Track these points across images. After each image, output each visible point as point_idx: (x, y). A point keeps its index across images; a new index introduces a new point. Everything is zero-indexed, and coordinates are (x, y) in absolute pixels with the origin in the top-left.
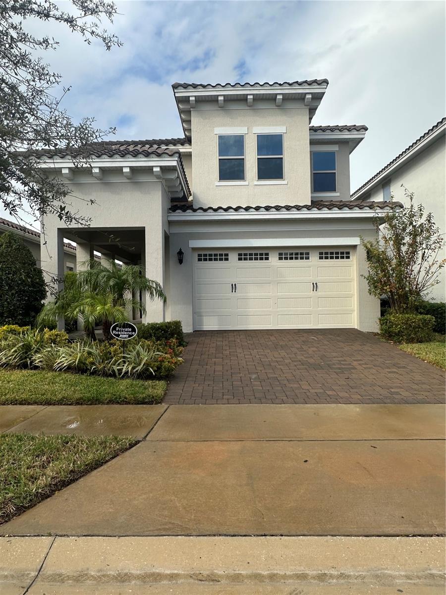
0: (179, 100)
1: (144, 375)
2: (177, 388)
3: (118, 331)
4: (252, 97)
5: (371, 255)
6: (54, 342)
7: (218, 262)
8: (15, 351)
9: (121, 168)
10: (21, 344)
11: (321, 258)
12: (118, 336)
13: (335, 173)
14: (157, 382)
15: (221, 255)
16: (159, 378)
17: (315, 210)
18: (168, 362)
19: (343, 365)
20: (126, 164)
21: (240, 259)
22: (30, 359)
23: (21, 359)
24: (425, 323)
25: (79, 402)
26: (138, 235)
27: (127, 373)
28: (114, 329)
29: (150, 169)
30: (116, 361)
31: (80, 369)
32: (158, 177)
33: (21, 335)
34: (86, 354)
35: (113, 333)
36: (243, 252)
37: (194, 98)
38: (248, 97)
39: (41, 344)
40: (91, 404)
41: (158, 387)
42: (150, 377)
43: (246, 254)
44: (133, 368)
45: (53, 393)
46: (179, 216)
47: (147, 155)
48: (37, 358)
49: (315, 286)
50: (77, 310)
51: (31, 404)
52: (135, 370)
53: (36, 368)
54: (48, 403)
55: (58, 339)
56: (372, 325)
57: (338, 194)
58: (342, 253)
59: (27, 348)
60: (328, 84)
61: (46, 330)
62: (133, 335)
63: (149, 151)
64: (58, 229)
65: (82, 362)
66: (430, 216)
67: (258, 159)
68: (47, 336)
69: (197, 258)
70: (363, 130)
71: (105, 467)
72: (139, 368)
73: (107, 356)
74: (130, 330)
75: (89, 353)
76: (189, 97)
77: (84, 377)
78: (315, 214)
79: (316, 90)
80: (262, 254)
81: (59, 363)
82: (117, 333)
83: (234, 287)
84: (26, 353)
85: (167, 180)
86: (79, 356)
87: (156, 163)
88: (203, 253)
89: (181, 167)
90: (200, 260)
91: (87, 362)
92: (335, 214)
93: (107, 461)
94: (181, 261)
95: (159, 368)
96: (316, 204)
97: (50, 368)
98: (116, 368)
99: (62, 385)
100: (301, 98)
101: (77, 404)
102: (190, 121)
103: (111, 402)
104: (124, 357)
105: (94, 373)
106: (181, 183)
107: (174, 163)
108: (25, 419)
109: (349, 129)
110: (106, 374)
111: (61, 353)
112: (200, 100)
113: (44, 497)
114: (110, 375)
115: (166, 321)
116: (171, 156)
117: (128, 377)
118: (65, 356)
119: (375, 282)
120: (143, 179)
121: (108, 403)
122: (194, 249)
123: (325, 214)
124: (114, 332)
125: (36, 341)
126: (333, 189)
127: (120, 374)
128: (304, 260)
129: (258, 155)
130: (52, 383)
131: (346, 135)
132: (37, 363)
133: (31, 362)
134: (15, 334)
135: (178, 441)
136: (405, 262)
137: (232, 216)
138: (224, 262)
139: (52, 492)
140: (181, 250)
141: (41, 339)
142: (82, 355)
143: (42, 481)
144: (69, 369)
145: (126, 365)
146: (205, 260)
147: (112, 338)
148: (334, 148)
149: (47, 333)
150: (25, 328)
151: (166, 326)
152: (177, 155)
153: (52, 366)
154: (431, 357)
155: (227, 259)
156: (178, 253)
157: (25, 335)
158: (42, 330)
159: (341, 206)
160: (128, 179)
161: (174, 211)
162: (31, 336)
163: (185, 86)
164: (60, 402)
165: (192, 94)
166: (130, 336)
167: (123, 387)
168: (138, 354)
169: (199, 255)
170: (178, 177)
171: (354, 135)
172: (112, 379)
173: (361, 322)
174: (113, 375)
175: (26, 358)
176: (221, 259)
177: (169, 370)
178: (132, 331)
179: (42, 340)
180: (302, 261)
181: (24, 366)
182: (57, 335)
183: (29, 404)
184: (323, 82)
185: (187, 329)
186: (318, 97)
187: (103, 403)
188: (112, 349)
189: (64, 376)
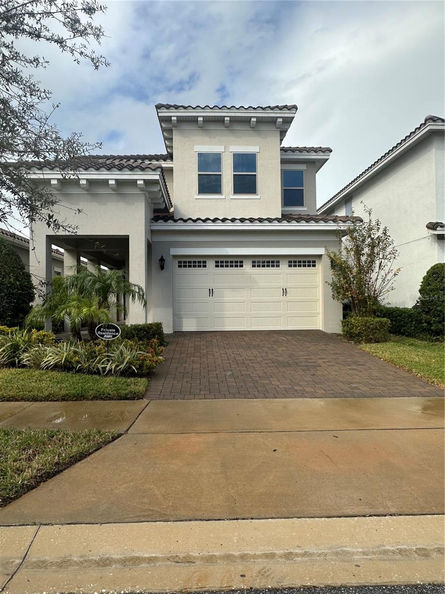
0: (162, 120)
1: (127, 373)
2: (158, 385)
3: (103, 331)
4: (228, 119)
5: (335, 264)
6: (42, 342)
7: (197, 268)
8: (4, 351)
9: (107, 180)
10: (10, 344)
11: (290, 266)
12: (103, 336)
13: (303, 190)
14: (139, 379)
15: (199, 262)
16: (141, 375)
17: (285, 223)
18: (150, 360)
19: (309, 362)
20: (112, 177)
21: (217, 266)
22: (18, 358)
23: (9, 358)
24: (382, 325)
25: (64, 399)
26: (122, 242)
27: (110, 370)
28: (99, 329)
29: (133, 183)
30: (100, 360)
31: (66, 367)
32: (142, 189)
33: (10, 336)
34: (71, 353)
35: (97, 334)
36: (220, 260)
37: (175, 118)
38: (225, 119)
39: (29, 344)
40: (76, 400)
41: (140, 384)
42: (133, 374)
43: (223, 262)
44: (117, 366)
45: (40, 390)
46: (161, 226)
47: (132, 168)
48: (25, 357)
49: (285, 292)
50: (64, 312)
51: (19, 401)
52: (118, 368)
53: (24, 366)
54: (35, 399)
55: (45, 340)
56: (336, 327)
57: (306, 209)
58: (309, 262)
59: (15, 348)
60: (297, 109)
61: (34, 330)
62: (116, 336)
63: (133, 165)
64: (47, 236)
65: (68, 361)
66: (385, 230)
67: (234, 175)
68: (34, 336)
69: (177, 264)
70: (328, 152)
71: (89, 459)
72: (122, 366)
73: (92, 355)
74: (114, 330)
75: (75, 353)
76: (171, 116)
77: (69, 374)
78: (285, 226)
79: (287, 114)
80: (237, 262)
81: (46, 362)
82: (102, 333)
83: (211, 292)
84: (14, 352)
85: (150, 192)
86: (65, 355)
87: (140, 177)
88: (183, 260)
89: (163, 181)
90: (180, 266)
91: (73, 361)
92: (303, 226)
93: (91, 454)
94: (162, 267)
95: (141, 366)
96: (286, 217)
97: (38, 366)
98: (100, 366)
99: (48, 383)
100: (273, 121)
101: (63, 400)
102: (172, 139)
103: (95, 398)
104: (108, 356)
105: (80, 371)
106: (163, 196)
107: (157, 177)
108: (12, 415)
109: (316, 150)
110: (90, 372)
111: (48, 352)
112: (181, 120)
113: (30, 488)
114: (95, 373)
115: (148, 323)
116: (154, 170)
117: (112, 375)
118: (51, 355)
119: (338, 288)
120: (128, 191)
121: (92, 399)
122: (175, 257)
123: (294, 226)
124: (99, 332)
125: (24, 341)
126: (302, 204)
127: (104, 372)
128: (275, 268)
129: (234, 172)
130: (39, 381)
131: (313, 156)
132: (25, 362)
133: (19, 362)
134: (4, 335)
135: (158, 433)
136: (365, 270)
137: (210, 226)
138: (202, 268)
139: (38, 484)
140: (162, 257)
141: (29, 339)
142: (68, 354)
143: (28, 473)
144: (56, 367)
145: (109, 364)
146: (185, 266)
147: (97, 338)
148: (302, 167)
149: (35, 334)
150: (14, 329)
151: (148, 328)
152: (160, 170)
153: (39, 365)
154: (387, 355)
155: (205, 266)
156: (159, 260)
157: (13, 335)
158: (30, 331)
159: (308, 219)
160: (114, 190)
161: (156, 221)
162: (20, 337)
163: (168, 107)
164: (47, 399)
165: (174, 114)
166: (114, 336)
167: (106, 384)
168: (121, 353)
169: (180, 262)
170: (160, 190)
171: (320, 156)
172: (97, 377)
173: (325, 324)
174: (98, 373)
175: (14, 357)
176: (200, 266)
177: (150, 368)
178: (116, 332)
179: (30, 341)
180: (273, 268)
181: (12, 365)
182: (44, 336)
183: (17, 400)
184: (293, 107)
185: (167, 330)
186: (288, 121)
187: (88, 399)
188: (97, 349)
189: (51, 373)
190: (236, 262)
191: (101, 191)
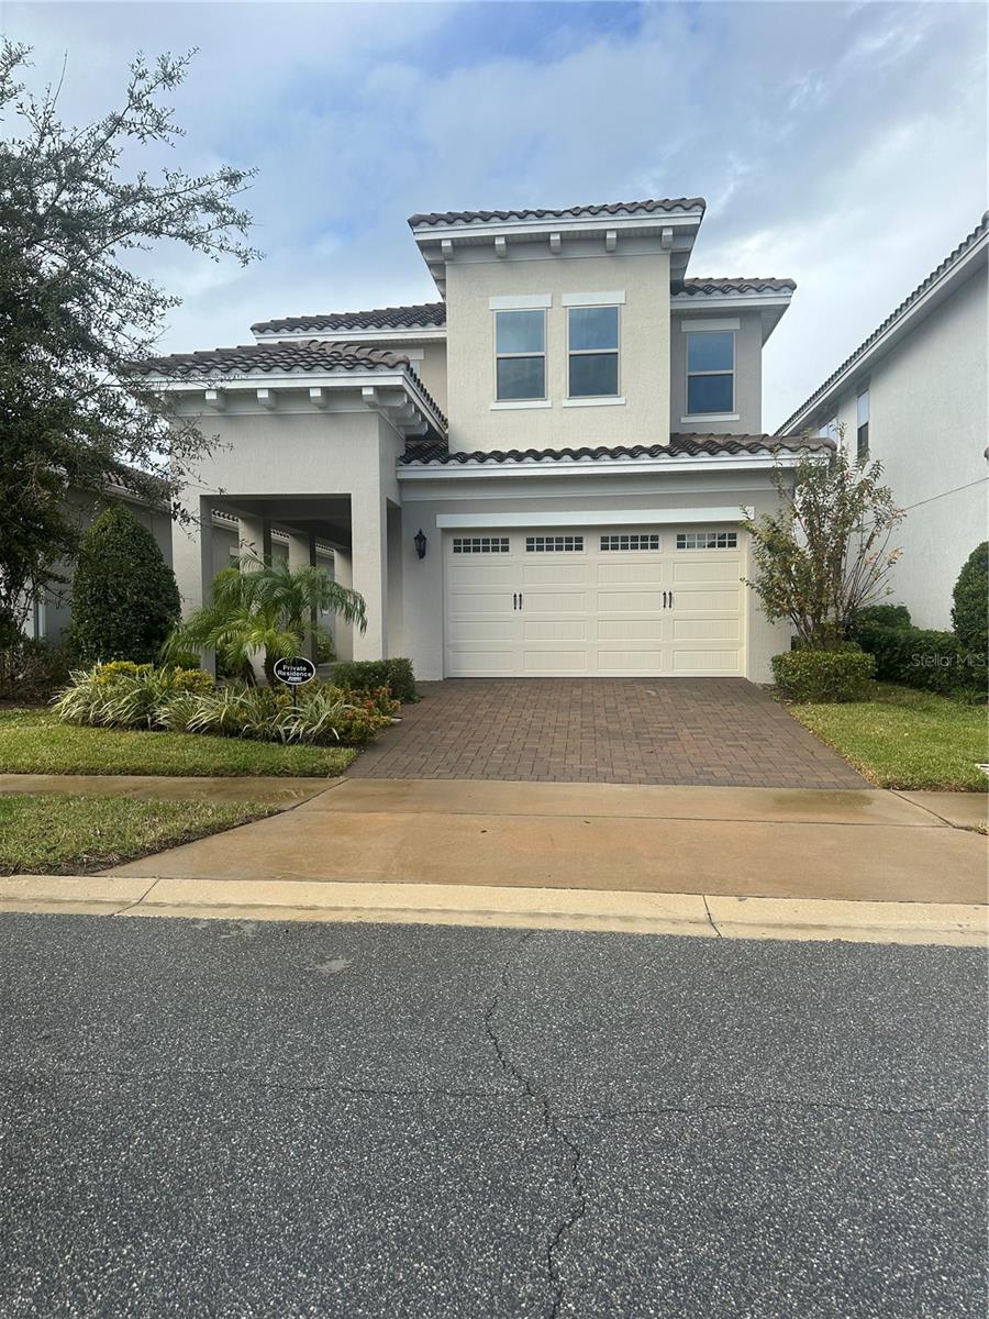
0: (425, 247)
1: (324, 739)
2: (371, 759)
3: (286, 670)
4: (558, 237)
5: (776, 545)
6: (190, 688)
7: (481, 554)
8: (128, 702)
9: (307, 390)
10: (137, 691)
12: (286, 678)
13: (732, 375)
14: (343, 750)
15: (495, 541)
16: (343, 743)
17: (684, 457)
18: (363, 720)
20: (316, 382)
21: (530, 549)
22: (151, 715)
23: (137, 713)
25: (217, 773)
26: (342, 504)
27: (297, 736)
28: (280, 667)
29: (356, 392)
30: (283, 717)
31: (227, 729)
32: (372, 405)
33: (137, 678)
34: (236, 706)
35: (278, 674)
36: (535, 536)
37: (449, 244)
38: (552, 238)
39: (169, 690)
40: (235, 776)
41: (343, 755)
42: (333, 743)
43: (542, 540)
44: (307, 728)
45: (182, 760)
46: (417, 471)
47: (353, 364)
48: (162, 713)
49: (668, 599)
50: (222, 637)
51: (149, 775)
52: (309, 732)
53: (161, 728)
54: (173, 773)
55: (197, 685)
56: (765, 676)
57: (736, 417)
58: (724, 535)
59: (146, 698)
60: (704, 208)
61: (178, 669)
62: (308, 678)
63: (358, 355)
64: (201, 496)
65: (230, 720)
66: (877, 466)
67: (570, 356)
68: (178, 679)
69: (451, 546)
70: (786, 289)
71: (231, 831)
72: (314, 729)
73: (269, 711)
74: (305, 669)
75: (242, 705)
76: (440, 240)
77: (232, 741)
78: (684, 463)
79: (682, 219)
81: (195, 721)
82: (284, 674)
83: (518, 600)
84: (145, 705)
85: (391, 409)
86: (225, 710)
87: (366, 381)
88: (462, 537)
89: (414, 385)
90: (457, 550)
91: (238, 719)
92: (725, 462)
93: (235, 827)
94: (422, 553)
95: (348, 730)
96: (681, 443)
97: (183, 728)
98: (281, 729)
99: (196, 751)
100: (654, 235)
101: (216, 774)
102: (445, 280)
103: (265, 773)
104: (295, 712)
105: (250, 735)
106: (418, 410)
107: (399, 381)
108: (142, 788)
109: (759, 286)
110: (267, 738)
111: (199, 703)
112: (459, 245)
113: (152, 852)
114: (274, 740)
115: (390, 658)
116: (393, 367)
117: (301, 742)
118: (206, 710)
119: (771, 591)
120: (345, 408)
121: (260, 775)
122: (446, 531)
123: (704, 463)
124: (280, 672)
125: (160, 686)
126: (728, 408)
127: (287, 737)
128: (649, 551)
129: (570, 349)
130: (183, 749)
131: (752, 300)
132: (161, 720)
133: (152, 720)
134: (129, 675)
137: (511, 469)
138: (500, 553)
139: (162, 850)
140: (421, 532)
141: (169, 684)
142: (231, 708)
143: (152, 835)
144: (211, 729)
145: (297, 723)
146: (467, 550)
147: (279, 682)
148: (733, 325)
149: (180, 675)
150: (144, 667)
151: (383, 668)
152: (404, 366)
153: (184, 726)
155: (506, 549)
156: (416, 538)
157: (143, 676)
158: (171, 669)
160: (320, 408)
161: (408, 462)
162: (155, 679)
163: (434, 220)
164: (191, 773)
165: (446, 235)
166: (304, 679)
167: (288, 755)
168: (317, 704)
169: (457, 542)
170: (410, 401)
171: (768, 300)
172: (276, 744)
173: (751, 666)
174: (278, 739)
175: (145, 713)
176: (495, 549)
177: (361, 731)
178: (307, 671)
179: (170, 686)
181: (143, 726)
182: (195, 678)
183: (146, 774)
184: (694, 205)
185: (419, 675)
186: (690, 233)
187: (254, 775)
188: (278, 699)
189: (202, 739)
190: (569, 540)
191: (295, 409)
